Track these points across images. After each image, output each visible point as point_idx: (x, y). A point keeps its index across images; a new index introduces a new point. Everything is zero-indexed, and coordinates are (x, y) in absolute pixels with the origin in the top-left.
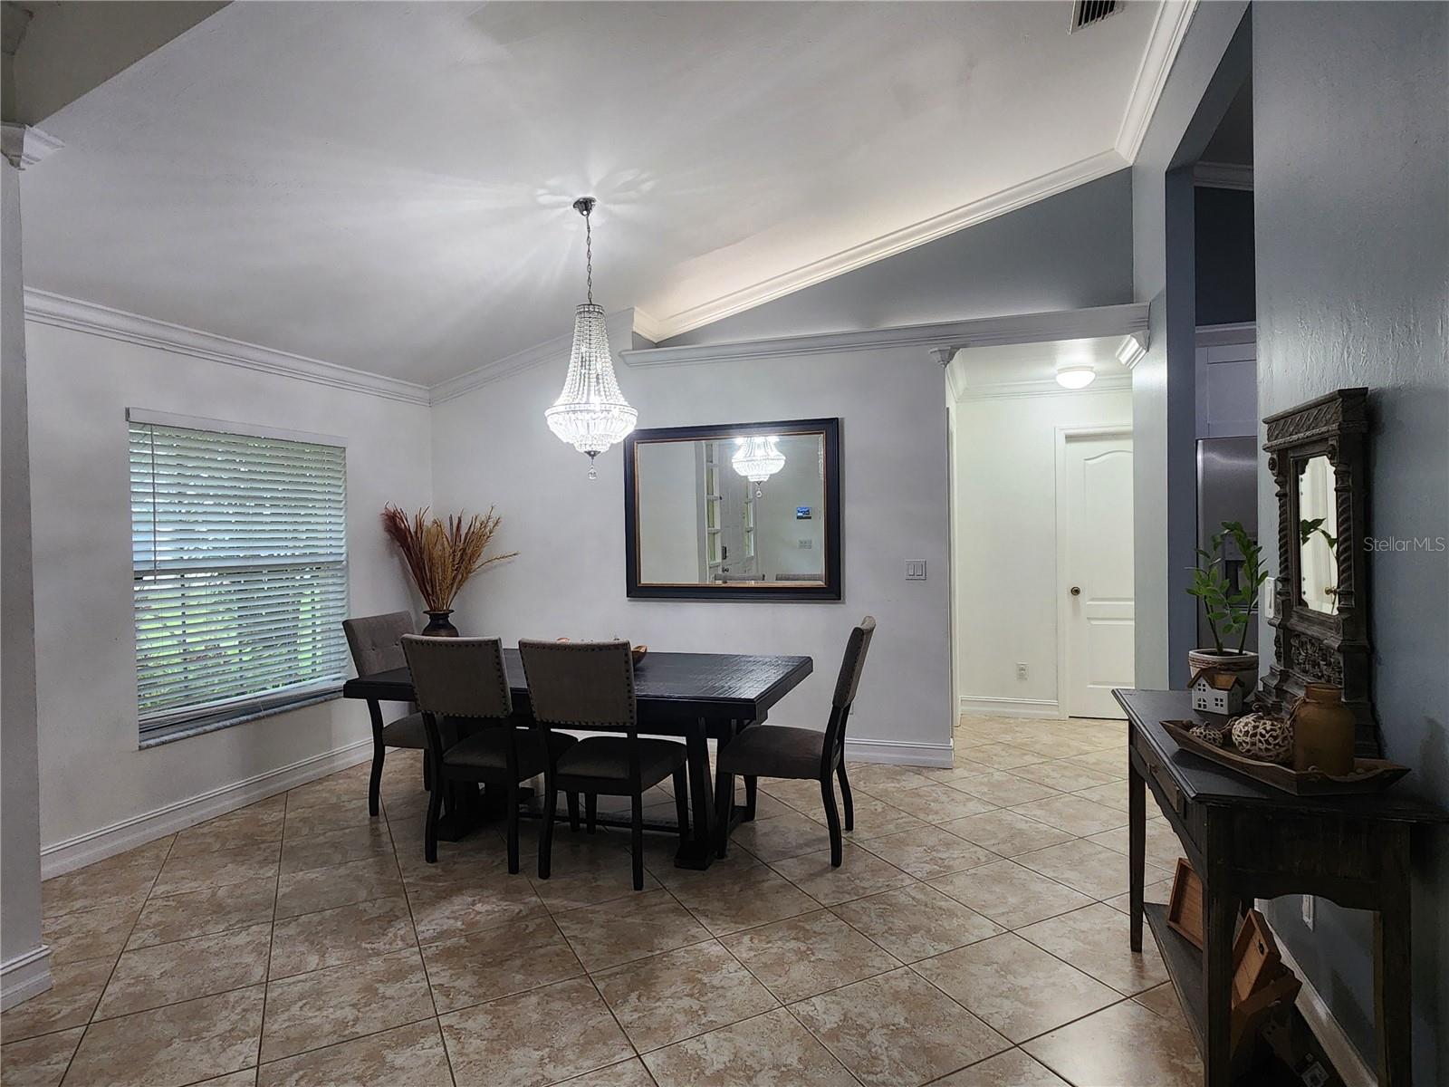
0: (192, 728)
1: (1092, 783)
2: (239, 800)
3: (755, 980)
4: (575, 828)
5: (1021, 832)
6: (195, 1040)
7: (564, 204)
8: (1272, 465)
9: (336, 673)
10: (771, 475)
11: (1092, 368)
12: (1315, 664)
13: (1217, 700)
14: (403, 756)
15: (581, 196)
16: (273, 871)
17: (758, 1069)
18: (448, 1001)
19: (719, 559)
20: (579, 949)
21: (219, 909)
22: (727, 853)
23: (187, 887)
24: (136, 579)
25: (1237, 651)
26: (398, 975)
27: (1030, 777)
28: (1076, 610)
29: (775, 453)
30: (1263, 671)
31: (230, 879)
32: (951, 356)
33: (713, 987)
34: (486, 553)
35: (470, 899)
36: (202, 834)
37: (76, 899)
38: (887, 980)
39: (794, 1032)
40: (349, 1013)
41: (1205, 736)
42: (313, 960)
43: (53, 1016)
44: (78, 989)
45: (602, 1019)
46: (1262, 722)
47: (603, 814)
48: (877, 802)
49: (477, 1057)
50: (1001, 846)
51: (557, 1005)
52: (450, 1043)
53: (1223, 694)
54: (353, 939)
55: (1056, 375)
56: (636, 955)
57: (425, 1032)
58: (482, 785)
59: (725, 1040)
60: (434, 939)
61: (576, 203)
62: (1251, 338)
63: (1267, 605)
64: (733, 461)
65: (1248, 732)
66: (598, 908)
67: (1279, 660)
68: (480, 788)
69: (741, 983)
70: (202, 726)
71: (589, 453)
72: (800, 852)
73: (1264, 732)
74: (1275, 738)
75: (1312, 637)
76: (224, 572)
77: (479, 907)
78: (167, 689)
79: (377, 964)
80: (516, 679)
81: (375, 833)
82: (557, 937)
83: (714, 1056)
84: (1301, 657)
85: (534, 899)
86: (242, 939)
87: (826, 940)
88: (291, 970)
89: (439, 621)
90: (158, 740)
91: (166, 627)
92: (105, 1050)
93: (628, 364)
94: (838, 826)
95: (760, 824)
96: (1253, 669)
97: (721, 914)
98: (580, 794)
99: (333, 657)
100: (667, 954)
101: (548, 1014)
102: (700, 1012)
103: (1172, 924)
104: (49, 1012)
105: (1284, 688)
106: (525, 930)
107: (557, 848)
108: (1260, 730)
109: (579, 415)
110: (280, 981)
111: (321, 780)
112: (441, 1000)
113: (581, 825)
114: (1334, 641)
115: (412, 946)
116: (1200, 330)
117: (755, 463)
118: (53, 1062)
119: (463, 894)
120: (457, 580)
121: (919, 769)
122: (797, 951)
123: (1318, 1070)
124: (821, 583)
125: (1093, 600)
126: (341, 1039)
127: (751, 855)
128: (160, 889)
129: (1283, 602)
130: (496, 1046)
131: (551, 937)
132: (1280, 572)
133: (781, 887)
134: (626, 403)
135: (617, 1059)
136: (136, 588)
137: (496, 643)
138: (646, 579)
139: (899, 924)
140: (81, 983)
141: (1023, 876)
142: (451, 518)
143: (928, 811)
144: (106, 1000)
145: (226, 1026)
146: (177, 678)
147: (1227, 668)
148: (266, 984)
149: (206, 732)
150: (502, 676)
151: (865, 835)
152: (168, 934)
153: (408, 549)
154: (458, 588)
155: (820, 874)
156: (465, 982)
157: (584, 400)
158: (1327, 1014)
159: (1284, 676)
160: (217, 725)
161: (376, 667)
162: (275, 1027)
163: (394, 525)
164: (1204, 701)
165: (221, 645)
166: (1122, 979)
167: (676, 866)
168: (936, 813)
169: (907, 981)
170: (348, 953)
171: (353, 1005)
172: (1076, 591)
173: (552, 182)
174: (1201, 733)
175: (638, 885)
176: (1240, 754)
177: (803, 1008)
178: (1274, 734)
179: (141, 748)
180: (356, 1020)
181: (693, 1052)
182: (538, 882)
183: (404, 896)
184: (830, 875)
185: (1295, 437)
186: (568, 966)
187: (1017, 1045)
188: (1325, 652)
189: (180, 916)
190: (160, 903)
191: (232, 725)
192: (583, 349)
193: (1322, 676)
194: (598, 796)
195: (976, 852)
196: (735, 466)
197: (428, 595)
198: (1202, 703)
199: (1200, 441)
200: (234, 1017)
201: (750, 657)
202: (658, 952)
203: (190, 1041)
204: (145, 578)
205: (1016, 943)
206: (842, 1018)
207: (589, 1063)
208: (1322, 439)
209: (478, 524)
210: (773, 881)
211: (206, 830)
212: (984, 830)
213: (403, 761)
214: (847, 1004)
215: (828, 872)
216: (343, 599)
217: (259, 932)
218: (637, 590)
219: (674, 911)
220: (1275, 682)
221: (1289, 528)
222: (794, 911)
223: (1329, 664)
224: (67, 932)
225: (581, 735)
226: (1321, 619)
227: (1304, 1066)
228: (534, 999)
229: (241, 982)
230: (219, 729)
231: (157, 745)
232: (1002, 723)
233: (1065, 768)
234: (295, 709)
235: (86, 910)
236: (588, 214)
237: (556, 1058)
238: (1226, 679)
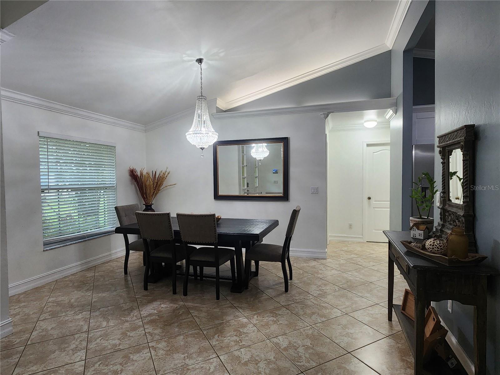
0: (62, 244)
1: (374, 264)
2: (79, 269)
3: (259, 331)
4: (196, 279)
5: (350, 281)
6: (63, 351)
7: (192, 61)
8: (440, 152)
9: (112, 225)
10: (264, 157)
11: (376, 120)
12: (454, 221)
13: (419, 234)
14: (136, 254)
15: (198, 57)
16: (90, 293)
17: (260, 361)
18: (152, 338)
19: (246, 187)
20: (197, 320)
21: (72, 306)
22: (249, 287)
23: (60, 299)
24: (42, 191)
25: (427, 217)
26: (134, 329)
27: (353, 262)
28: (369, 204)
29: (266, 150)
30: (436, 224)
31: (75, 296)
32: (328, 116)
33: (244, 333)
34: (165, 184)
35: (160, 303)
36: (66, 281)
37: (21, 303)
38: (304, 331)
39: (272, 348)
40: (117, 342)
41: (416, 246)
42: (104, 324)
43: (14, 342)
44: (22, 333)
45: (206, 344)
46: (436, 241)
47: (206, 274)
48: (300, 270)
49: (162, 357)
50: (343, 285)
51: (190, 339)
52: (153, 352)
53: (422, 232)
54: (119, 316)
55: (364, 123)
56: (217, 322)
57: (144, 348)
58: (163, 264)
59: (248, 351)
60: (147, 317)
61: (197, 60)
62: (433, 110)
63: (437, 201)
64: (251, 152)
65: (431, 244)
66: (204, 306)
67: (441, 220)
68: (163, 265)
69: (254, 332)
70: (65, 243)
71: (201, 148)
72: (274, 287)
73: (437, 244)
74: (441, 246)
75: (453, 212)
76: (73, 190)
77: (162, 306)
78: (53, 230)
79: (127, 325)
80: (175, 227)
81: (126, 280)
82: (190, 316)
83: (244, 356)
84: (449, 219)
85: (182, 303)
86: (80, 316)
87: (284, 317)
88: (97, 327)
89: (149, 207)
90: (50, 248)
91: (52, 209)
92: (31, 354)
93: (214, 118)
94: (287, 278)
95: (260, 277)
96: (432, 224)
97: (247, 308)
98: (198, 267)
99: (111, 220)
100: (228, 321)
101: (187, 342)
102: (240, 342)
103: (403, 311)
104: (12, 342)
105: (443, 230)
106: (179, 313)
107: (190, 286)
108: (435, 244)
109: (198, 135)
110: (93, 331)
111: (108, 262)
112: (149, 337)
113: (198, 278)
114: (461, 213)
115: (139, 319)
116: (414, 107)
117: (259, 153)
118: (14, 358)
119: (157, 301)
120: (155, 193)
121: (315, 259)
122: (273, 321)
123: (453, 361)
124: (282, 195)
125: (375, 201)
126: (115, 351)
127: (257, 288)
128: (51, 300)
129: (443, 200)
130: (169, 353)
131: (188, 316)
132: (442, 190)
133: (267, 299)
134: (214, 131)
135: (211, 357)
136: (42, 195)
137: (168, 214)
138: (221, 193)
139: (308, 311)
140: (24, 331)
141: (351, 295)
142: (153, 171)
143: (318, 273)
144: (32, 337)
145: (74, 346)
146: (56, 226)
147: (423, 223)
148: (88, 332)
149: (67, 245)
150: (170, 226)
151: (297, 281)
152: (54, 315)
153: (138, 182)
154: (155, 196)
155: (281, 294)
156: (158, 331)
157: (199, 130)
158: (456, 342)
159: (443, 226)
160: (71, 243)
161: (126, 223)
162: (91, 347)
163: (133, 174)
164: (415, 234)
165: (72, 215)
166: (385, 330)
167: (231, 292)
168: (321, 274)
169: (311, 331)
170: (117, 321)
171: (119, 339)
172: (369, 198)
173: (188, 52)
174: (415, 245)
175: (218, 298)
176: (428, 252)
177: (275, 340)
178: (440, 245)
179: (44, 251)
180: (120, 344)
181: (237, 355)
182: (183, 297)
183: (136, 302)
184: (284, 295)
185: (449, 142)
186: (194, 326)
187: (349, 353)
188: (458, 217)
189: (58, 308)
190: (50, 304)
191: (76, 243)
192: (199, 112)
193: (457, 225)
194: (204, 267)
195: (334, 287)
196: (252, 154)
197: (145, 198)
198: (414, 235)
199: (414, 146)
200: (77, 343)
201: (257, 220)
202: (225, 321)
203: (61, 351)
204: (45, 191)
205: (348, 318)
206: (289, 343)
207: (200, 359)
208: (459, 143)
209: (162, 174)
210: (264, 297)
211: (67, 279)
212: (337, 280)
213: (136, 256)
214: (290, 339)
215: (284, 294)
216: (115, 199)
217: (86, 314)
218: (217, 197)
219: (230, 307)
220: (440, 228)
221: (446, 175)
222: (272, 307)
223: (459, 221)
224: (18, 314)
225: (198, 247)
226: (457, 206)
227: (449, 359)
228: (182, 337)
229: (80, 331)
230: (72, 244)
231: (50, 250)
232: (344, 243)
233: (365, 259)
234: (98, 238)
235: (25, 307)
236: (201, 64)
237: (190, 357)
238: (423, 227)
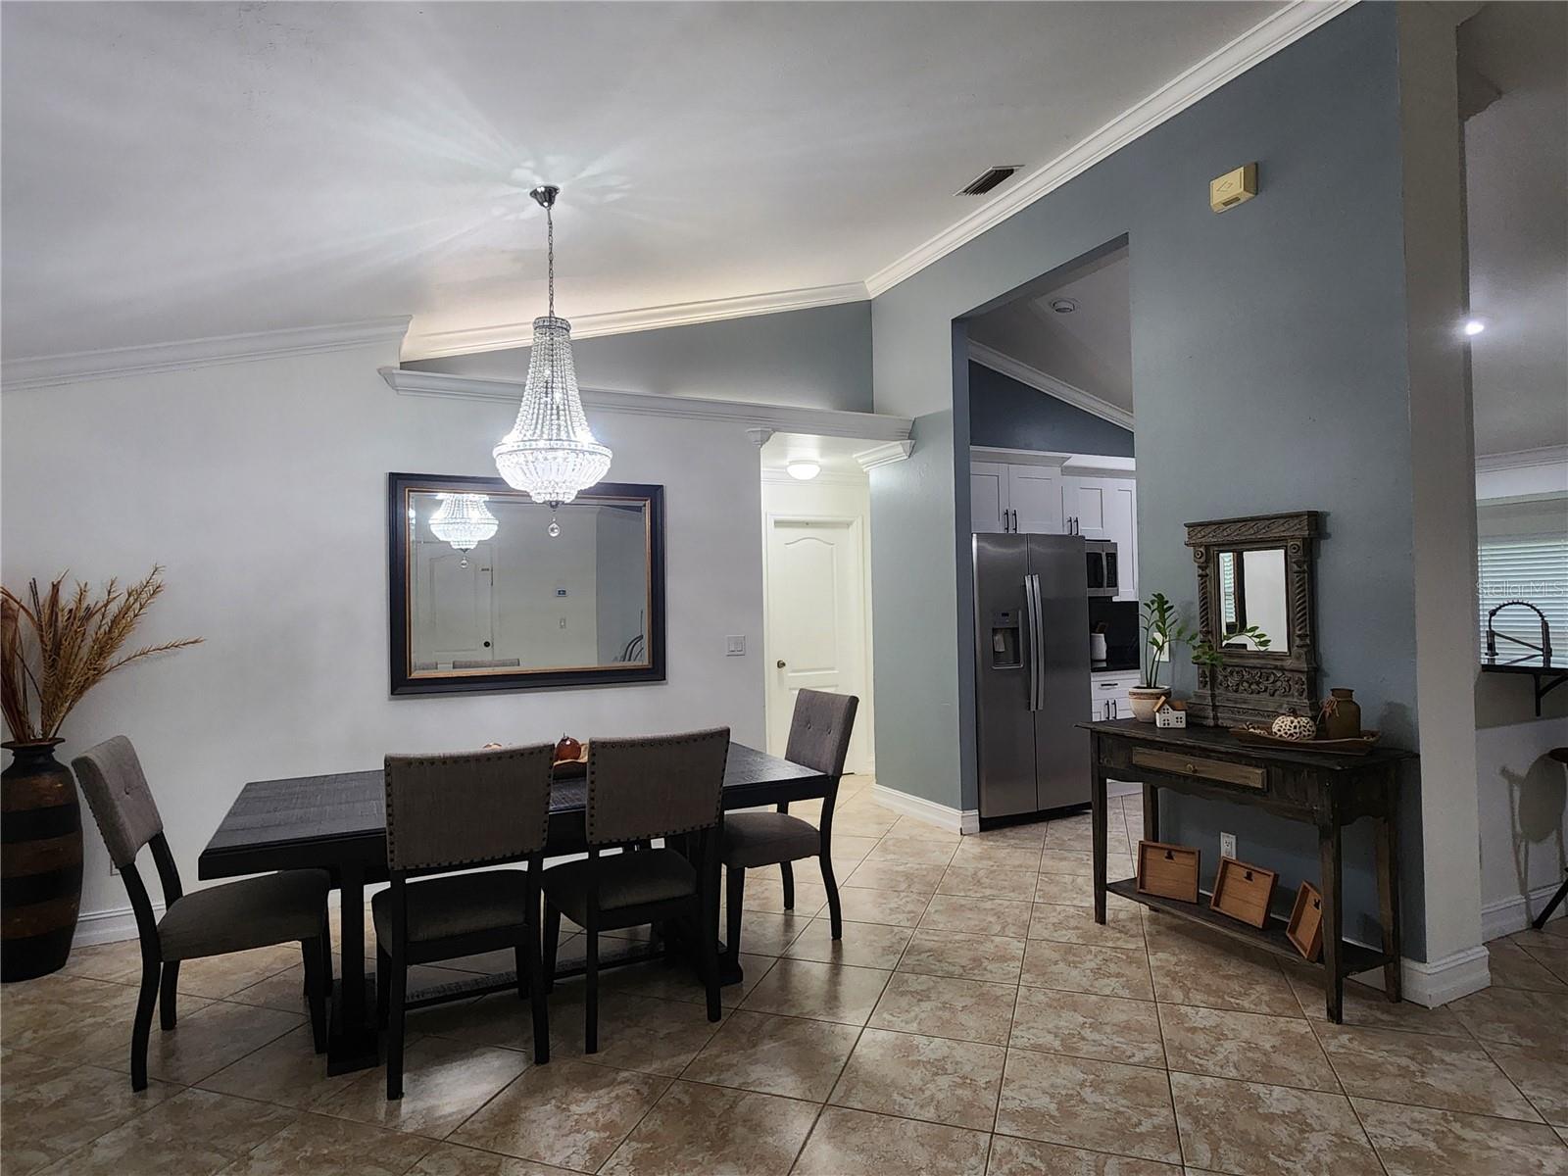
11: (818, 462)
12: (1255, 684)
13: (1177, 718)
17: (1075, 1093)
28: (780, 681)
32: (768, 438)
38: (1028, 1000)
39: (1047, 1059)
45: (912, 1127)
53: (1182, 714)
55: (787, 466)
59: (1021, 1088)
71: (550, 504)
75: (1250, 667)
82: (729, 1092)
83: (1035, 1102)
84: (1231, 682)
93: (395, 386)
102: (967, 1081)
103: (1141, 891)
124: (645, 664)
125: (793, 671)
132: (1203, 628)
135: (983, 1144)
139: (960, 961)
154: (75, 702)
164: (1168, 720)
169: (1038, 994)
181: (1020, 1108)
188: (1267, 675)
198: (1166, 722)
199: (974, 535)
226: (1268, 655)
236: (549, 206)
